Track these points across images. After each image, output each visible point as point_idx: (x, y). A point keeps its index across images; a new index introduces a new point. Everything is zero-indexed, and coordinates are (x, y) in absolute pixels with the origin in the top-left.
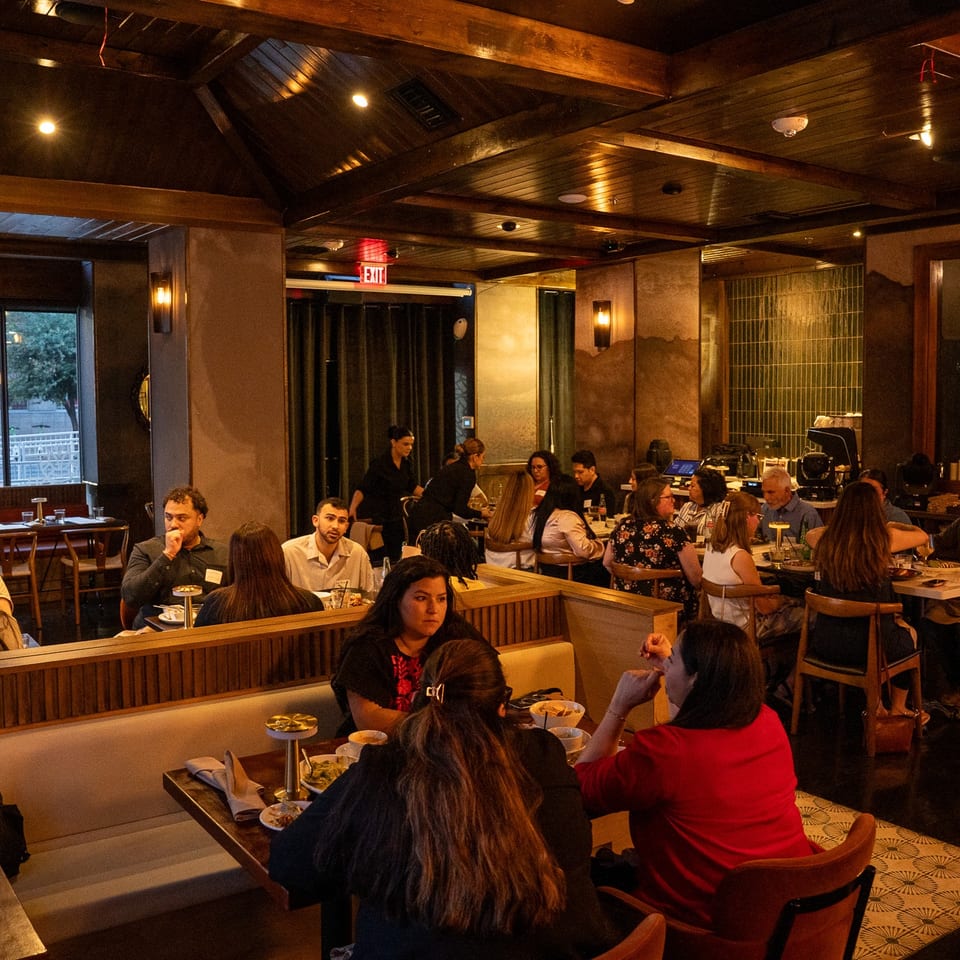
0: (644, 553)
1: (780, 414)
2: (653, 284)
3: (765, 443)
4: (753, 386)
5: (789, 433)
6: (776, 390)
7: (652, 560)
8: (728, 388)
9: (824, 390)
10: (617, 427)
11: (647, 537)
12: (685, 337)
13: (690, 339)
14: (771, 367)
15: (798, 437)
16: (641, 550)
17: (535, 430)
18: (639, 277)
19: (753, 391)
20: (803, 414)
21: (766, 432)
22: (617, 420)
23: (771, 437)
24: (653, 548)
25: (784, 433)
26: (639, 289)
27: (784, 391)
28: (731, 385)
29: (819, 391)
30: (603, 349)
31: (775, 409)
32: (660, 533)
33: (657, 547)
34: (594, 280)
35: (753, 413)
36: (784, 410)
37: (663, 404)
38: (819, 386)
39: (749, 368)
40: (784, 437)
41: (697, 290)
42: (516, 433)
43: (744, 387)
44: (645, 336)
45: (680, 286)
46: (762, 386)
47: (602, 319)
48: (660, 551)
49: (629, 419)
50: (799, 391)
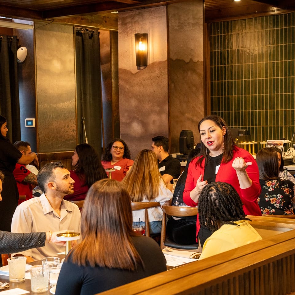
0: (269, 201)
1: (249, 112)
2: (177, 21)
3: (240, 132)
4: (228, 94)
5: (256, 125)
6: (245, 97)
7: (275, 205)
8: (210, 97)
9: (281, 95)
10: (154, 122)
11: (271, 189)
12: (196, 60)
13: (198, 61)
14: (242, 81)
15: (263, 128)
16: (267, 199)
17: (75, 128)
18: (170, 16)
19: (228, 98)
20: (267, 112)
21: (239, 125)
22: (154, 117)
23: (242, 128)
24: (277, 197)
25: (252, 125)
26: (170, 25)
27: (252, 97)
28: (212, 94)
29: (278, 96)
30: (142, 68)
31: (245, 109)
32: (280, 185)
33: (280, 196)
34: (133, 19)
35: (229, 113)
36: (252, 109)
37: (184, 106)
38: (278, 92)
39: (225, 83)
40: (253, 128)
41: (202, 27)
42: (63, 130)
43: (222, 95)
44: (174, 59)
45: (192, 24)
46: (235, 94)
47: (141, 47)
48: (282, 198)
49: (165, 117)
50: (263, 97)
